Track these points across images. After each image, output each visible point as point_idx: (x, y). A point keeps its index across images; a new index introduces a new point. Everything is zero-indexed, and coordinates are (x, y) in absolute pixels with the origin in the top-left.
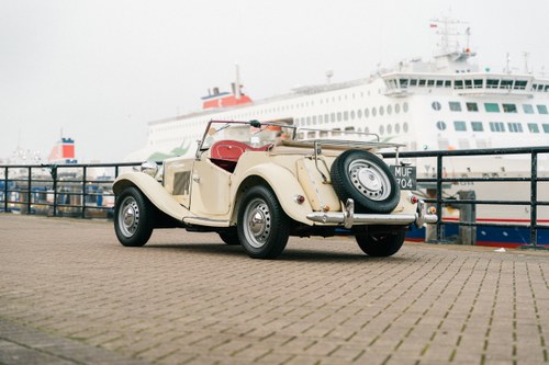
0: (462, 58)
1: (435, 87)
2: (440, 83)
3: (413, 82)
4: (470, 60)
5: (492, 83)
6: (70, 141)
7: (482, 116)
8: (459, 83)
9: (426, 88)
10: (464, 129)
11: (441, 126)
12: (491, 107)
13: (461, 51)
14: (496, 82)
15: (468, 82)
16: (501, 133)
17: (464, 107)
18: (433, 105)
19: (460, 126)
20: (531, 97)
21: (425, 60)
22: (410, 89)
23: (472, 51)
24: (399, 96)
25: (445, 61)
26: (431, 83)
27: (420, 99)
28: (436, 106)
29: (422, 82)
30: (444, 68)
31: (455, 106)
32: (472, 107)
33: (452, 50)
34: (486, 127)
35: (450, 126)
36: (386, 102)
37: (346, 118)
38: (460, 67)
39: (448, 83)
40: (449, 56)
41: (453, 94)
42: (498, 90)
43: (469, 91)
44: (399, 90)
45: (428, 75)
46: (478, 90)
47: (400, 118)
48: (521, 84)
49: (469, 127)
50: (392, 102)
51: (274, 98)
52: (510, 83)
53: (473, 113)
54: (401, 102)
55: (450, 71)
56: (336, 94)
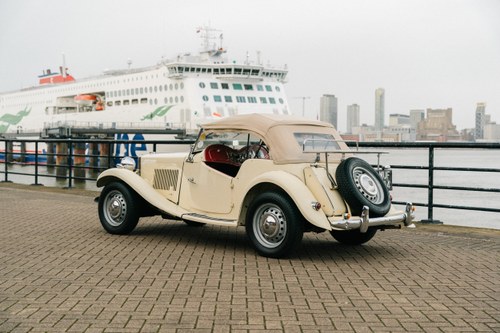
0: (218, 54)
1: (201, 73)
2: (204, 70)
3: (187, 69)
4: (223, 55)
5: (238, 71)
7: (232, 92)
8: (216, 70)
9: (195, 73)
10: (220, 100)
11: (205, 98)
12: (237, 87)
13: (217, 49)
14: (240, 70)
15: (222, 70)
16: (243, 104)
17: (220, 86)
18: (200, 85)
19: (217, 99)
20: (262, 80)
21: (193, 55)
22: (185, 74)
23: (224, 49)
24: (178, 78)
25: (207, 56)
26: (199, 70)
27: (191, 81)
28: (202, 85)
29: (193, 70)
30: (206, 60)
31: (214, 86)
32: (225, 86)
33: (211, 49)
34: (234, 99)
35: (211, 99)
36: (169, 82)
37: (142, 92)
38: (216, 59)
39: (209, 70)
40: (209, 52)
41: (212, 78)
42: (241, 76)
43: (223, 76)
44: (178, 74)
45: (196, 64)
46: (229, 76)
47: (178, 93)
48: (256, 72)
49: (223, 99)
50: (173, 82)
51: (90, 78)
52: (249, 71)
53: (226, 90)
54: (179, 82)
55: (210, 63)
56: (135, 76)
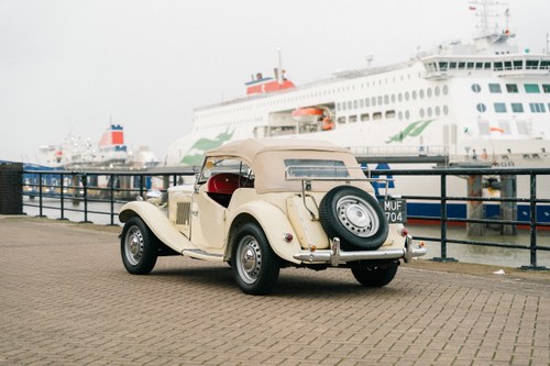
0: (501, 39)
1: (474, 70)
2: (479, 65)
3: (453, 65)
4: (510, 41)
5: (532, 64)
6: (119, 127)
7: (522, 97)
8: (498, 65)
9: (466, 70)
10: (504, 111)
11: (481, 108)
12: (531, 88)
13: (500, 32)
14: (535, 63)
15: (508, 64)
16: (541, 114)
17: (504, 88)
18: (473, 87)
19: (500, 108)
21: (464, 43)
22: (450, 72)
23: (511, 32)
24: (439, 79)
25: (484, 44)
26: (470, 65)
27: (460, 81)
28: (476, 88)
29: (462, 65)
30: (484, 49)
31: (495, 88)
32: (512, 88)
33: (492, 32)
34: (526, 107)
35: (490, 108)
36: (426, 85)
37: (387, 102)
38: (499, 48)
39: (488, 65)
40: (488, 37)
41: (493, 76)
42: (538, 71)
43: (508, 72)
44: (439, 73)
45: (467, 57)
46: (518, 72)
47: (440, 101)
49: (509, 108)
50: (432, 85)
51: (315, 83)
53: (513, 95)
54: (441, 85)
55: (490, 53)
56: (377, 77)
